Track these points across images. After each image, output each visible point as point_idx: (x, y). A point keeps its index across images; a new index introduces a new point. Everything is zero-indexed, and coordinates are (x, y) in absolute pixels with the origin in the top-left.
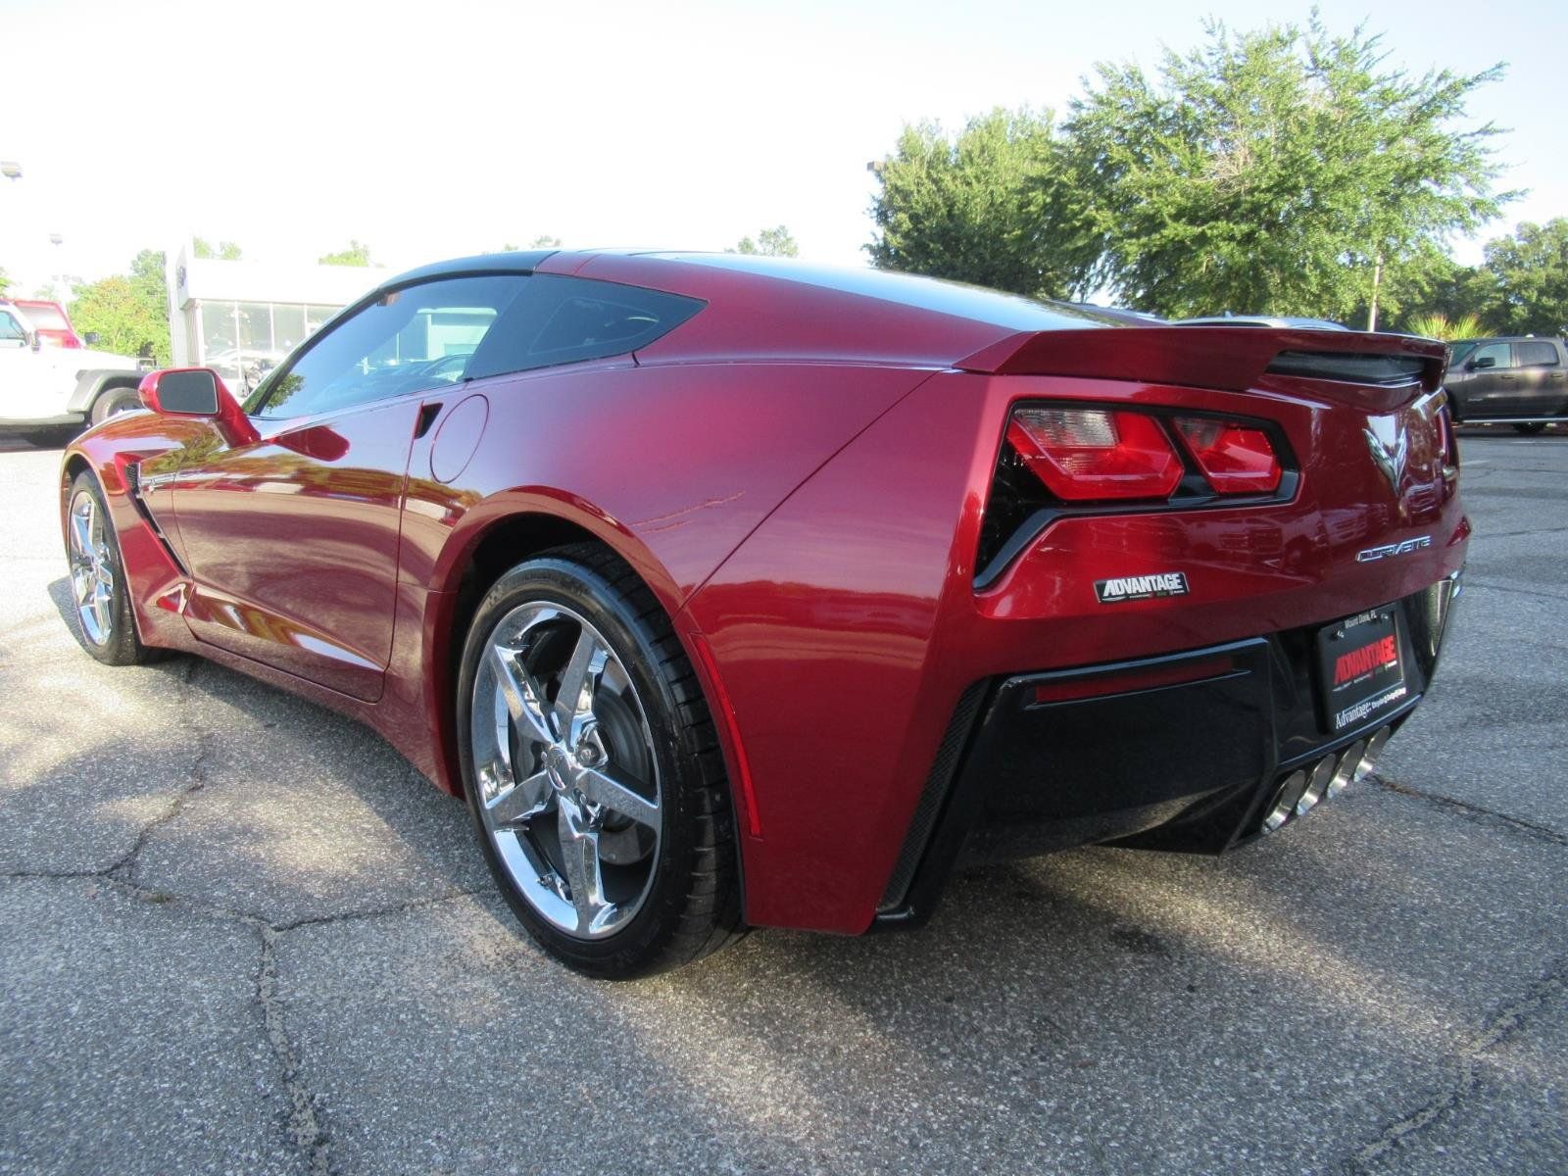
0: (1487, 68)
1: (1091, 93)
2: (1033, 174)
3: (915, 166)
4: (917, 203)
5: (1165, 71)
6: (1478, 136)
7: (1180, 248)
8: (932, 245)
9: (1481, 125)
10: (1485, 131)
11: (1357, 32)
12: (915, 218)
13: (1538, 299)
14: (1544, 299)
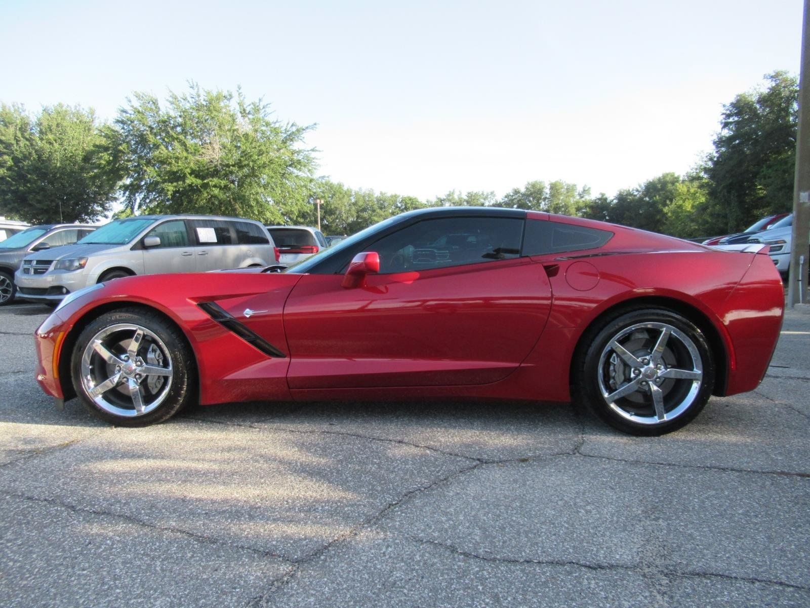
0: (311, 125)
1: (132, 106)
2: (98, 143)
3: (11, 130)
4: (17, 151)
5: (170, 102)
6: (310, 152)
7: (192, 189)
8: (29, 176)
9: (312, 148)
10: (313, 150)
11: (260, 100)
12: (16, 160)
13: (297, 219)
14: (299, 219)
